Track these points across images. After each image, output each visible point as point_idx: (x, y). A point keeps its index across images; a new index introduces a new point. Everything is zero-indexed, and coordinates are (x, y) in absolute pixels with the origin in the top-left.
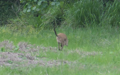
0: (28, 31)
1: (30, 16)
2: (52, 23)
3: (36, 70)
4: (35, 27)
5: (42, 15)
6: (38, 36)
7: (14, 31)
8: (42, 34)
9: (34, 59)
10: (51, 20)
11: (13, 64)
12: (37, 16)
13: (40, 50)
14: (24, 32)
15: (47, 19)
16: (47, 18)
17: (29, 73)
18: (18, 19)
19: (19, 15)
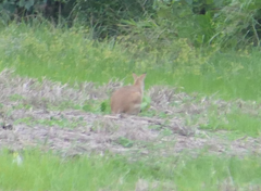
0: (176, 53)
1: (182, 13)
2: (244, 31)
3: (198, 167)
4: (196, 45)
5: (215, 9)
6: (204, 69)
7: (136, 56)
8: (216, 63)
9: (192, 134)
10: (241, 24)
11: (135, 148)
12: (203, 12)
13: (211, 108)
14: (165, 58)
15: (230, 22)
16: (230, 17)
17: (178, 173)
18: (148, 21)
19: (150, 10)
